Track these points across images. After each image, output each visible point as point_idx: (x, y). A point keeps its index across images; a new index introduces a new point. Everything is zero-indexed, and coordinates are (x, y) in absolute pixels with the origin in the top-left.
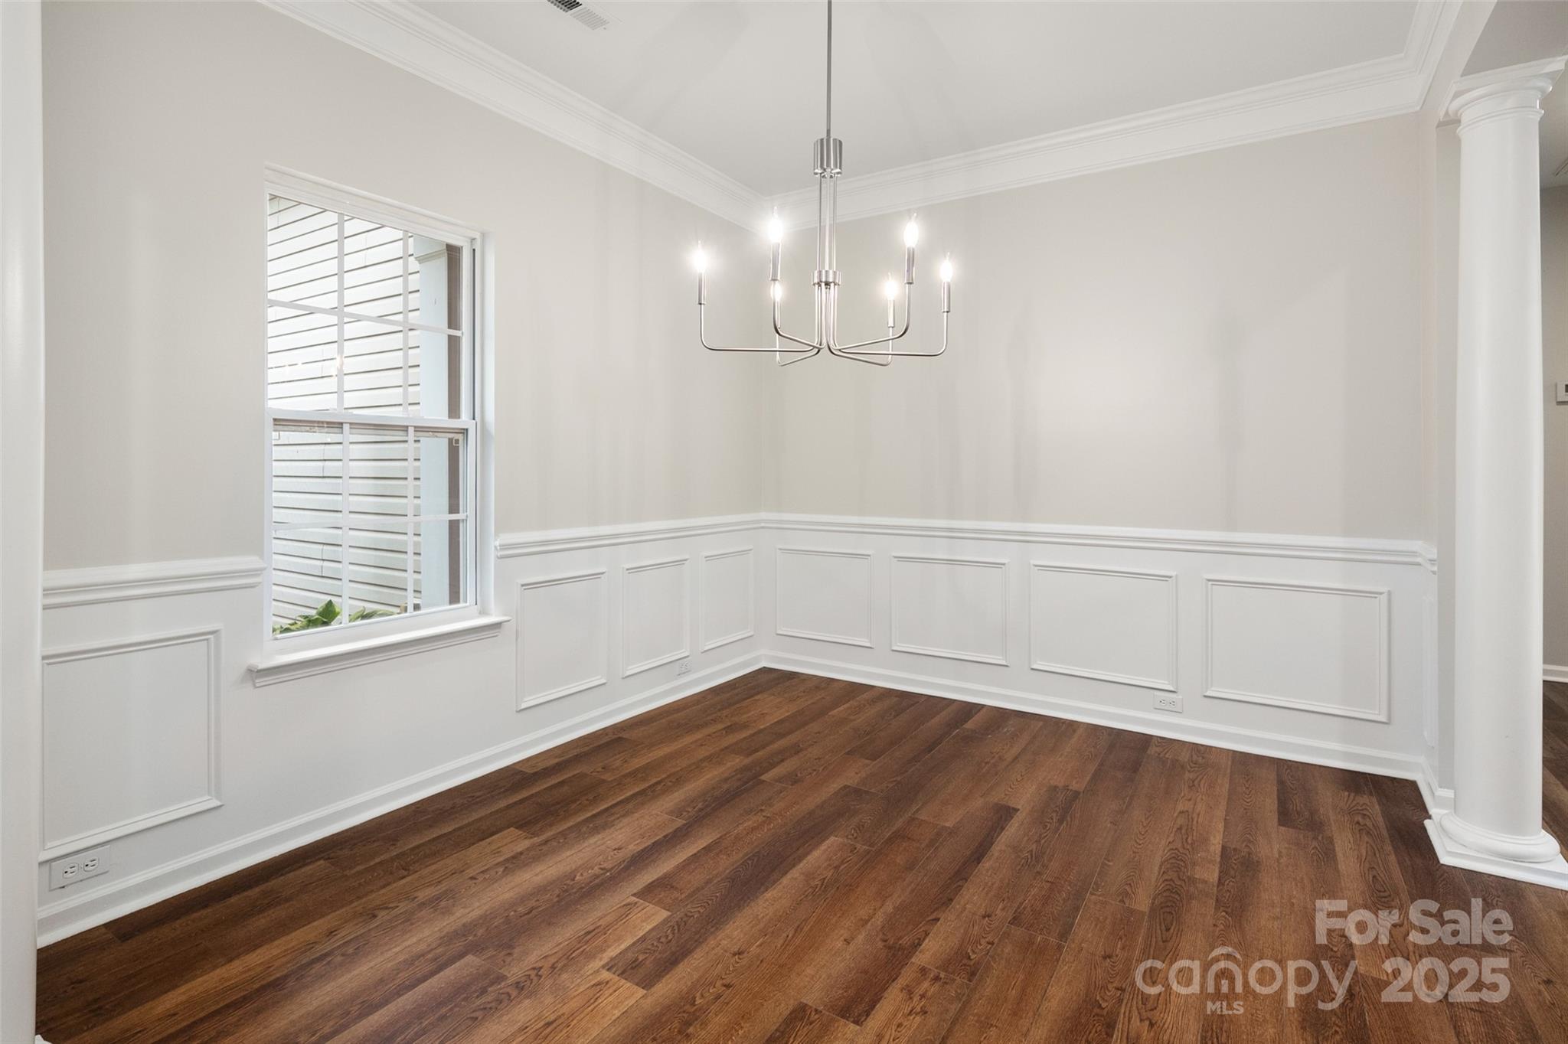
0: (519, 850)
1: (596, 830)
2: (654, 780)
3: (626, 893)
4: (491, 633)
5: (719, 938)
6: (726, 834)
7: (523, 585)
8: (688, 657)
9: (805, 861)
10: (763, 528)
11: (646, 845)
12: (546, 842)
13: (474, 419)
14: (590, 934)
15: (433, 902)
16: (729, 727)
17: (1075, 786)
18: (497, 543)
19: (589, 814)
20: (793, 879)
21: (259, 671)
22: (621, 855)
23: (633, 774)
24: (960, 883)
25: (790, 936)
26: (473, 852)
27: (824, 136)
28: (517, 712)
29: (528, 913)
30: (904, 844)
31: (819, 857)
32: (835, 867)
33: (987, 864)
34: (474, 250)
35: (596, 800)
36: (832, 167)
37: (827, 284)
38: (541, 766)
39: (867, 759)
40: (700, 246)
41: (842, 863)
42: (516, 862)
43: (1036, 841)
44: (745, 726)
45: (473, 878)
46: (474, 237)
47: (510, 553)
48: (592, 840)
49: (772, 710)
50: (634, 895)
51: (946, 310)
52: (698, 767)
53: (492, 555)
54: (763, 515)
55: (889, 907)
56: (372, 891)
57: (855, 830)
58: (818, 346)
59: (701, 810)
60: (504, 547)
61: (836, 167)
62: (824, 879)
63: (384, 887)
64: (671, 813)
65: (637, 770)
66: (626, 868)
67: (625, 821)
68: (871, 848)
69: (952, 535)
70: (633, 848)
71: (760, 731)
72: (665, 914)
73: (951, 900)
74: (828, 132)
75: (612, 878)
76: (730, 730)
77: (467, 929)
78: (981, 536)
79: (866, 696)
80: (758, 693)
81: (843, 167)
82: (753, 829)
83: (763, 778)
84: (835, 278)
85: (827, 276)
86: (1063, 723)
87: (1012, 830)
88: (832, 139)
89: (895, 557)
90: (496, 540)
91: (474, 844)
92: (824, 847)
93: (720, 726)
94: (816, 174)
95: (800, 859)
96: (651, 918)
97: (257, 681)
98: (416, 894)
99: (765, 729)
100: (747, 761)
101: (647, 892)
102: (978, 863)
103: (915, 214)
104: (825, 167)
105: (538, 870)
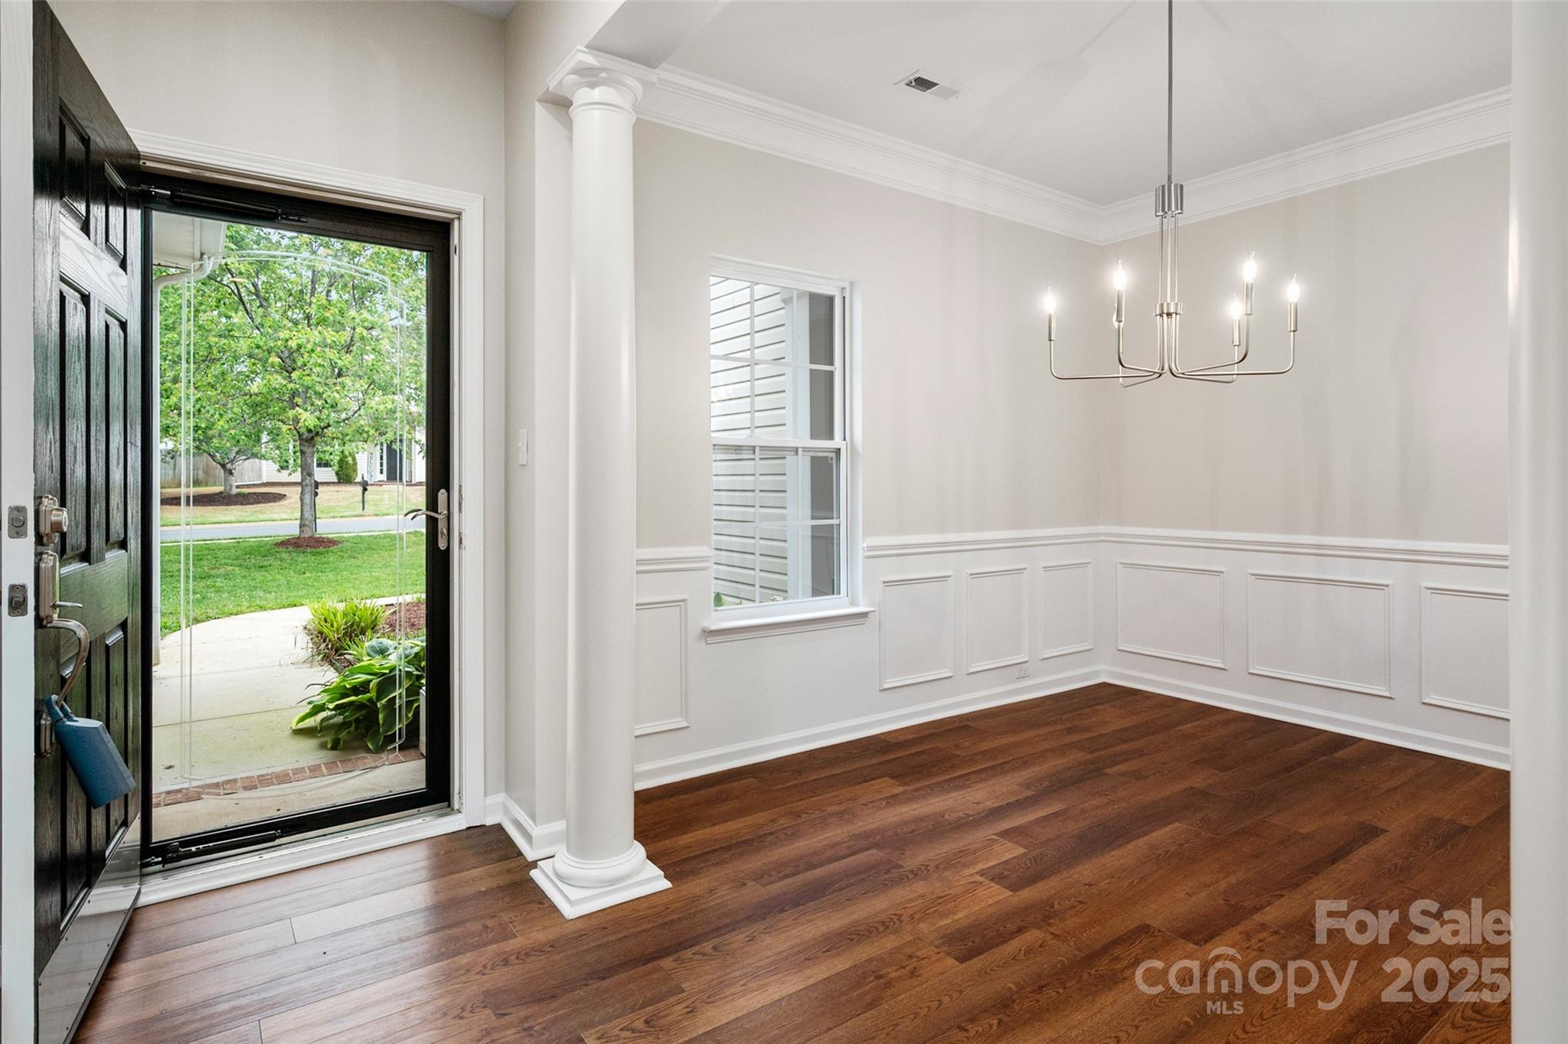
0: (896, 792)
1: (956, 788)
2: (1002, 761)
3: (989, 831)
4: (861, 621)
5: (1071, 873)
6: (1073, 807)
7: (884, 582)
8: (1026, 662)
9: (1149, 836)
10: (1102, 541)
11: (1001, 804)
12: (917, 790)
13: (845, 440)
14: (962, 853)
15: (840, 815)
16: (1070, 728)
17: (1465, 820)
18: (865, 545)
19: (948, 777)
20: (1139, 846)
21: (711, 631)
22: (980, 807)
23: (984, 753)
24: (1310, 875)
25: (1135, 882)
26: (859, 789)
27: (1165, 182)
28: (880, 690)
29: (911, 832)
30: (1252, 839)
31: (1162, 835)
32: (1179, 845)
33: (1341, 866)
34: (844, 297)
35: (953, 767)
36: (1173, 209)
37: (1169, 315)
38: (902, 738)
39: (1215, 769)
40: (1049, 291)
41: (1187, 842)
42: (893, 800)
43: (1404, 858)
44: (1087, 729)
45: (864, 805)
46: (843, 286)
47: (875, 554)
48: (954, 794)
49: (1112, 720)
50: (996, 834)
51: (1292, 329)
52: (1042, 755)
53: (860, 554)
54: (1102, 529)
55: (1233, 880)
56: (793, 802)
57: (1200, 821)
58: (1159, 371)
59: (1047, 787)
60: (870, 548)
61: (1177, 209)
62: (1169, 851)
63: (800, 800)
64: (1020, 785)
65: (987, 751)
66: (987, 816)
67: (981, 785)
68: (1216, 837)
69: (1320, 552)
70: (990, 804)
71: (1102, 735)
72: (1022, 851)
73: (1298, 886)
74: (1170, 177)
75: (974, 821)
76: (1070, 731)
77: (866, 835)
78: (1357, 554)
79: (1217, 717)
80: (1098, 704)
81: (1184, 209)
82: (1098, 807)
83: (1106, 771)
84: (1177, 309)
85: (1168, 308)
86: (1463, 765)
87: (1377, 845)
88: (1173, 185)
89: (1253, 575)
90: (863, 543)
91: (859, 783)
92: (1167, 829)
93: (1059, 727)
94: (1157, 216)
95: (1145, 834)
96: (1010, 851)
97: (708, 639)
98: (825, 808)
99: (1106, 734)
100: (1089, 757)
101: (1006, 834)
102: (1332, 864)
103: (1254, 253)
104: (1166, 210)
105: (914, 807)
